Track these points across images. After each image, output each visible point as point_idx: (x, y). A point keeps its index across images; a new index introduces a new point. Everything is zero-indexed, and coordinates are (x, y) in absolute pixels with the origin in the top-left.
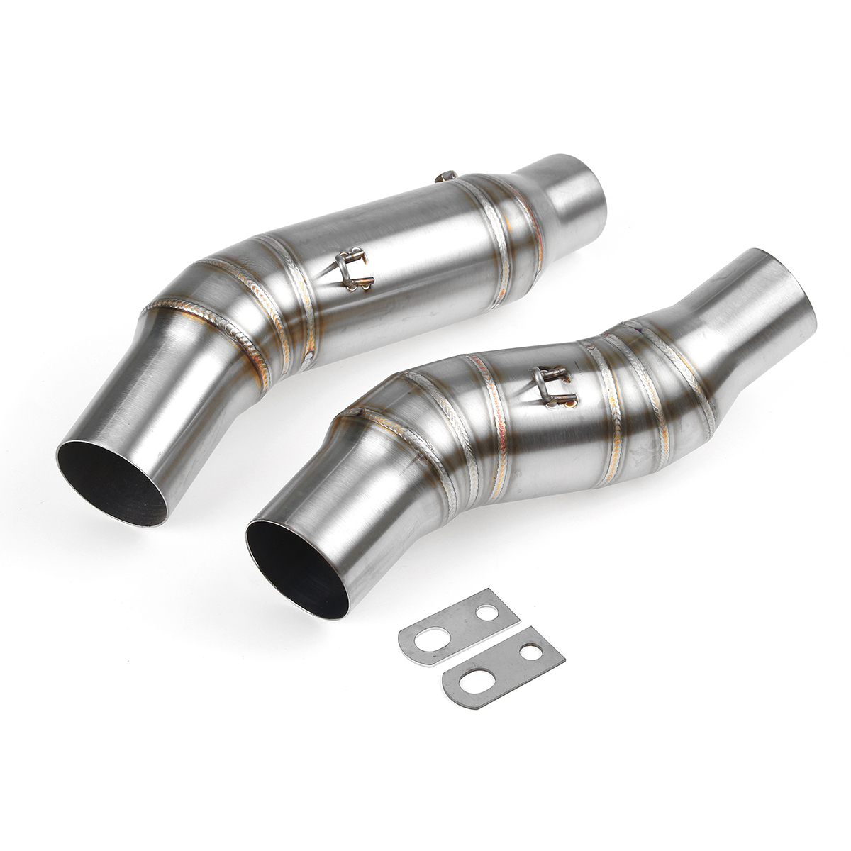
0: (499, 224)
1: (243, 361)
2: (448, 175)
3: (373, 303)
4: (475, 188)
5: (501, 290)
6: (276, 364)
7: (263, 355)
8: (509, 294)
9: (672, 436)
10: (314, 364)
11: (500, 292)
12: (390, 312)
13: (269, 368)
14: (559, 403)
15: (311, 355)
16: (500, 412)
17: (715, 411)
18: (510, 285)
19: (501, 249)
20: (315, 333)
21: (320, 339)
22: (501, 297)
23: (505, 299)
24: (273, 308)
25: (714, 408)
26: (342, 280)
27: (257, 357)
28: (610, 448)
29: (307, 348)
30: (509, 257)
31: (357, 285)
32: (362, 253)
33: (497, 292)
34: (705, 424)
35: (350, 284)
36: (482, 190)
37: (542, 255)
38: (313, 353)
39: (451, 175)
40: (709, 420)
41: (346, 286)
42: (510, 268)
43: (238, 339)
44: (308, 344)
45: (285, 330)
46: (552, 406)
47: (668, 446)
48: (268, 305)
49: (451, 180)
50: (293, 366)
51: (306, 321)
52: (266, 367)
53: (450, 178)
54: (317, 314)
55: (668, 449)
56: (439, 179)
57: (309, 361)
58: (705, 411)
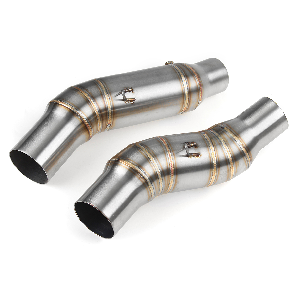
0: (186, 83)
1: (83, 126)
2: (170, 63)
3: (134, 108)
4: (178, 68)
5: (185, 107)
6: (95, 128)
7: (90, 124)
8: (188, 109)
9: (235, 168)
10: (110, 129)
11: (184, 108)
12: (141, 112)
13: (92, 129)
14: (193, 156)
15: (109, 125)
16: (171, 160)
17: (251, 159)
18: (188, 105)
19: (186, 92)
20: (111, 118)
21: (113, 119)
22: (184, 110)
23: (186, 110)
24: (96, 107)
25: (251, 157)
26: (123, 99)
27: (88, 124)
28: (212, 173)
29: (108, 123)
30: (188, 95)
31: (129, 101)
32: (132, 89)
33: (183, 107)
34: (247, 163)
35: (126, 100)
36: (181, 69)
37: (201, 95)
38: (110, 125)
39: (171, 62)
40: (249, 162)
41: (125, 101)
42: (188, 99)
43: (81, 117)
44: (108, 121)
45: (100, 115)
46: (191, 157)
47: (233, 172)
48: (94, 105)
49: (171, 65)
50: (102, 129)
51: (108, 112)
52: (91, 128)
53: (171, 64)
54: (112, 110)
55: (233, 173)
56: (166, 64)
57: (109, 127)
58: (247, 159)
